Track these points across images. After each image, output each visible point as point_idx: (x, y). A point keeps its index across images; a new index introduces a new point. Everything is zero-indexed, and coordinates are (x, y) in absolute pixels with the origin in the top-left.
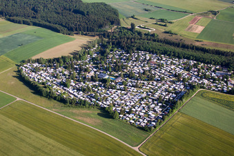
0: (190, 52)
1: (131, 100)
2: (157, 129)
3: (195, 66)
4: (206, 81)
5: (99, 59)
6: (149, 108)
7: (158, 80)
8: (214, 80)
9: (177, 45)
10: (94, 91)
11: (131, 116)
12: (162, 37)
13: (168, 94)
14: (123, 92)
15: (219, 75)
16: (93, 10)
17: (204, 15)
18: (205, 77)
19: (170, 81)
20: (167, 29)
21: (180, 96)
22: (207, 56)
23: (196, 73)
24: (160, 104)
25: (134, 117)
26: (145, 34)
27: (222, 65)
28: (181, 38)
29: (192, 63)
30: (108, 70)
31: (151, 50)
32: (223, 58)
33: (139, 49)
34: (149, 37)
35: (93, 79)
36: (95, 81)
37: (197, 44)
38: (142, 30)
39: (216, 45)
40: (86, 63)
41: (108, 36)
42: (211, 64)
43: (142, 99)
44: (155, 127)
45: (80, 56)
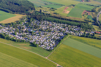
0: (64, 21)
1: (43, 39)
2: (54, 50)
3: (67, 26)
4: (72, 32)
5: (28, 24)
6: (50, 42)
7: (53, 32)
8: (75, 31)
9: (59, 18)
10: (27, 36)
11: (43, 46)
12: (53, 15)
13: (57, 37)
14: (39, 37)
15: (77, 30)
16: (23, 3)
17: (70, 6)
18: (71, 30)
19: (58, 32)
20: (55, 12)
21: (62, 38)
22: (71, 22)
23: (68, 29)
24: (54, 41)
25: (45, 46)
26: (46, 14)
27: (78, 26)
28: (61, 15)
29: (66, 25)
30: (32, 28)
31: (49, 20)
32: (78, 23)
33: (44, 20)
34: (48, 15)
35: (26, 32)
36: (27, 32)
37: (67, 18)
38: (44, 12)
39: (75, 18)
40: (22, 26)
41: (31, 15)
42: (73, 25)
43: (47, 39)
44: (53, 49)
45: (19, 23)
